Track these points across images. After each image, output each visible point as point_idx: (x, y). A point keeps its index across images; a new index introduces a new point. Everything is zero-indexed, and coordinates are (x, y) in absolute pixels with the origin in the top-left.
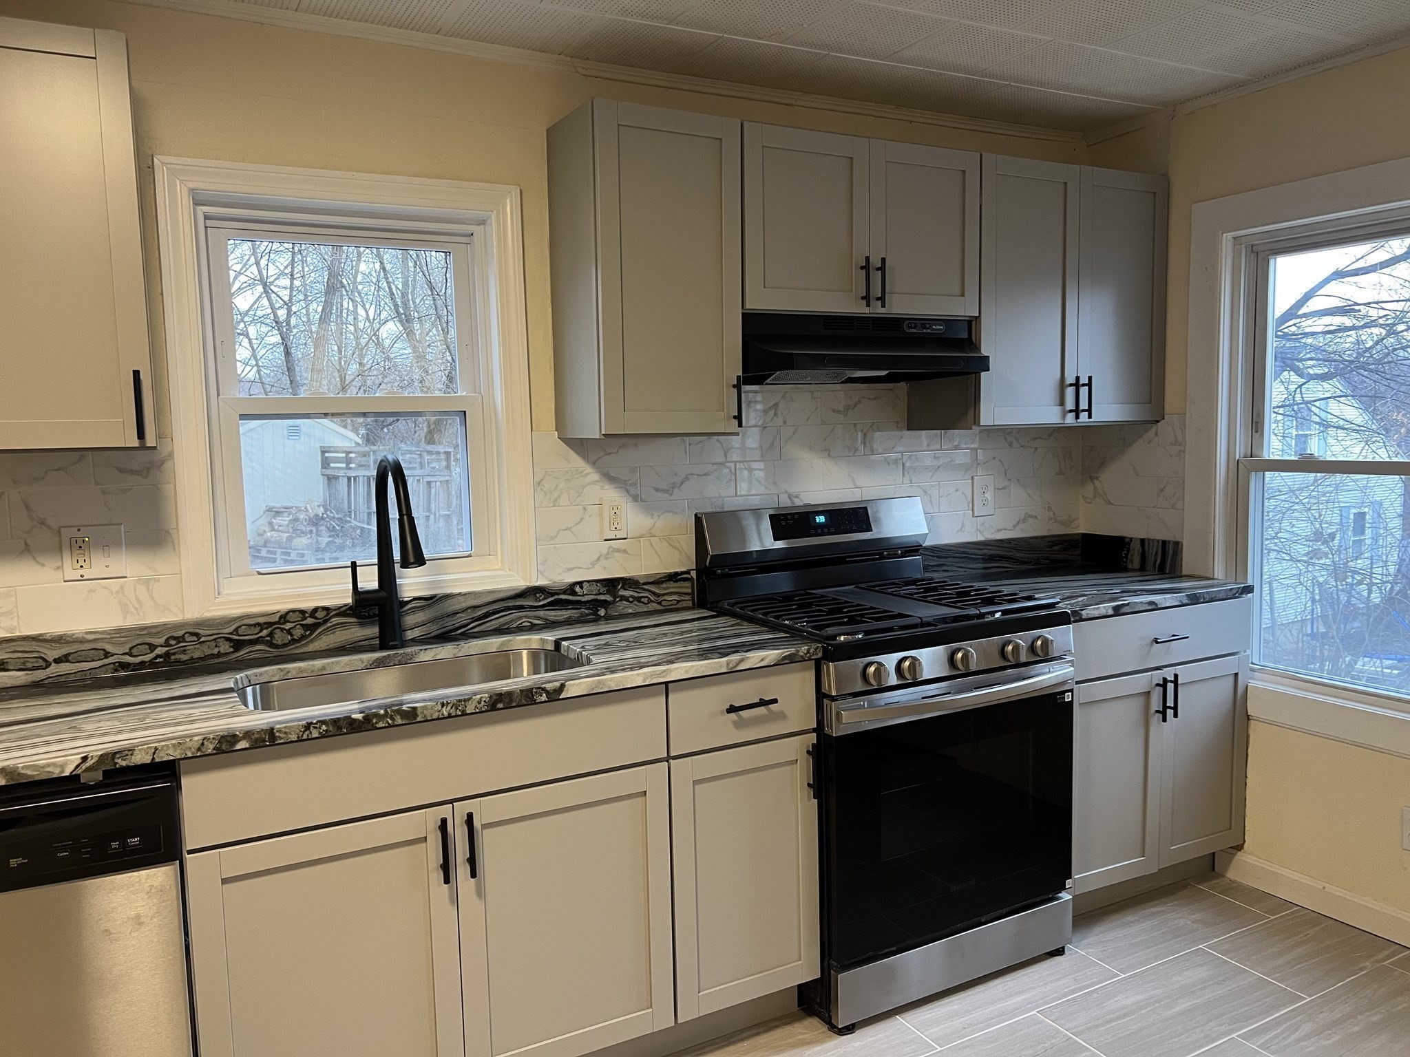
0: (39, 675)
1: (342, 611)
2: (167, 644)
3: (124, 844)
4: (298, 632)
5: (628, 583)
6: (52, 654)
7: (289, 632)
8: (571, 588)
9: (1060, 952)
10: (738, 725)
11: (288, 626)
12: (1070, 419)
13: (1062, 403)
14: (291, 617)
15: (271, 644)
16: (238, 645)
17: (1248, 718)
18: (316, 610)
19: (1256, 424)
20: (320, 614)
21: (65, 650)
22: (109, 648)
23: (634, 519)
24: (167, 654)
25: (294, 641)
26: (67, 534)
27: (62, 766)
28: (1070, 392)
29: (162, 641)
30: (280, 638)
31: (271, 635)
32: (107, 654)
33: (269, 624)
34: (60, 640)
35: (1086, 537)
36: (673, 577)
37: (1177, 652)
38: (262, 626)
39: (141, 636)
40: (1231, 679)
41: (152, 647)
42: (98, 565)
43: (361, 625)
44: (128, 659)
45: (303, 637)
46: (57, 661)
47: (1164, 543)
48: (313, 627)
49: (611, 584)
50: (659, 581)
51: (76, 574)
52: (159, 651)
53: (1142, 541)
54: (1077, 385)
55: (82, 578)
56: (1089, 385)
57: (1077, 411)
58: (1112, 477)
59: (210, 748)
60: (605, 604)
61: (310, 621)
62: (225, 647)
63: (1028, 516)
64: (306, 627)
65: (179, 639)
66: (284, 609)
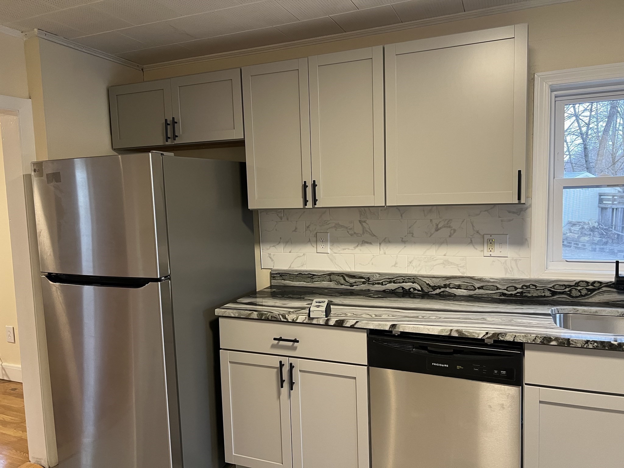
0: (472, 293)
1: (609, 285)
2: (522, 288)
3: (499, 372)
4: (584, 292)
6: (477, 285)
7: (579, 291)
11: (579, 288)
14: (581, 284)
15: (570, 295)
16: (554, 293)
18: (594, 282)
20: (597, 285)
21: (482, 284)
22: (499, 286)
24: (522, 293)
25: (581, 296)
26: (487, 237)
27: (479, 334)
29: (520, 286)
30: (574, 293)
31: (570, 291)
32: (498, 289)
33: (570, 286)
34: (480, 280)
38: (566, 286)
39: (512, 283)
41: (516, 288)
42: (498, 251)
43: (619, 293)
44: (506, 292)
45: (586, 295)
46: (479, 288)
48: (592, 291)
51: (488, 254)
52: (519, 290)
55: (491, 256)
59: (539, 341)
61: (591, 287)
62: (548, 293)
64: (588, 290)
65: (528, 287)
66: (578, 279)
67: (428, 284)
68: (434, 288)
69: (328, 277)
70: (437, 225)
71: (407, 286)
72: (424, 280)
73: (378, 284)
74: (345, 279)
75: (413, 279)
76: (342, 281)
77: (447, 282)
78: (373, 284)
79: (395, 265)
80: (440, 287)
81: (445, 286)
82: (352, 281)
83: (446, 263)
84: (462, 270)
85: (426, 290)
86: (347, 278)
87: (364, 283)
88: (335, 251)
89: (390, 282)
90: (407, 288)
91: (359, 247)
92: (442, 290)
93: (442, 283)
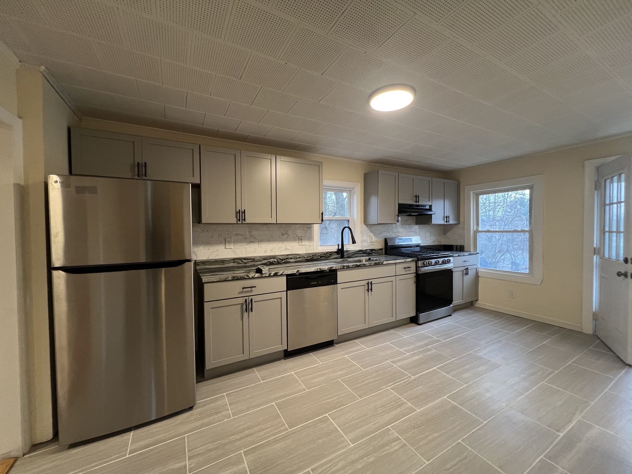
0: (296, 260)
1: (336, 252)
3: (332, 281)
4: (329, 255)
5: (374, 250)
7: (328, 255)
8: (366, 250)
9: (451, 315)
10: (405, 271)
12: (445, 223)
13: (444, 220)
14: (328, 253)
15: (325, 257)
16: (321, 257)
17: (479, 276)
18: (332, 252)
19: (478, 224)
21: (299, 256)
23: (374, 239)
25: (328, 257)
26: (300, 238)
28: (445, 218)
30: (327, 256)
32: (305, 257)
33: (325, 254)
34: (299, 255)
35: (444, 245)
36: (381, 249)
37: (467, 264)
39: (309, 255)
40: (476, 269)
41: (310, 257)
42: (304, 243)
43: (337, 255)
44: (307, 258)
46: (298, 258)
47: (461, 246)
48: (331, 255)
49: (372, 250)
50: (378, 250)
52: (311, 257)
53: (456, 245)
54: (447, 217)
55: (301, 245)
56: (449, 217)
57: (447, 222)
58: (449, 234)
59: (342, 268)
60: (371, 253)
61: (330, 253)
62: (319, 257)
63: (434, 241)
65: (314, 255)
67: (280, 259)
68: (282, 260)
69: (233, 261)
70: (282, 233)
71: (271, 260)
72: (278, 257)
73: (259, 261)
75: (274, 257)
76: (241, 262)
77: (287, 257)
78: (256, 262)
79: (265, 252)
82: (246, 261)
83: (286, 249)
84: (292, 251)
85: (279, 261)
86: (243, 260)
87: (252, 262)
88: (236, 247)
89: (264, 260)
92: (286, 260)
93: (285, 258)
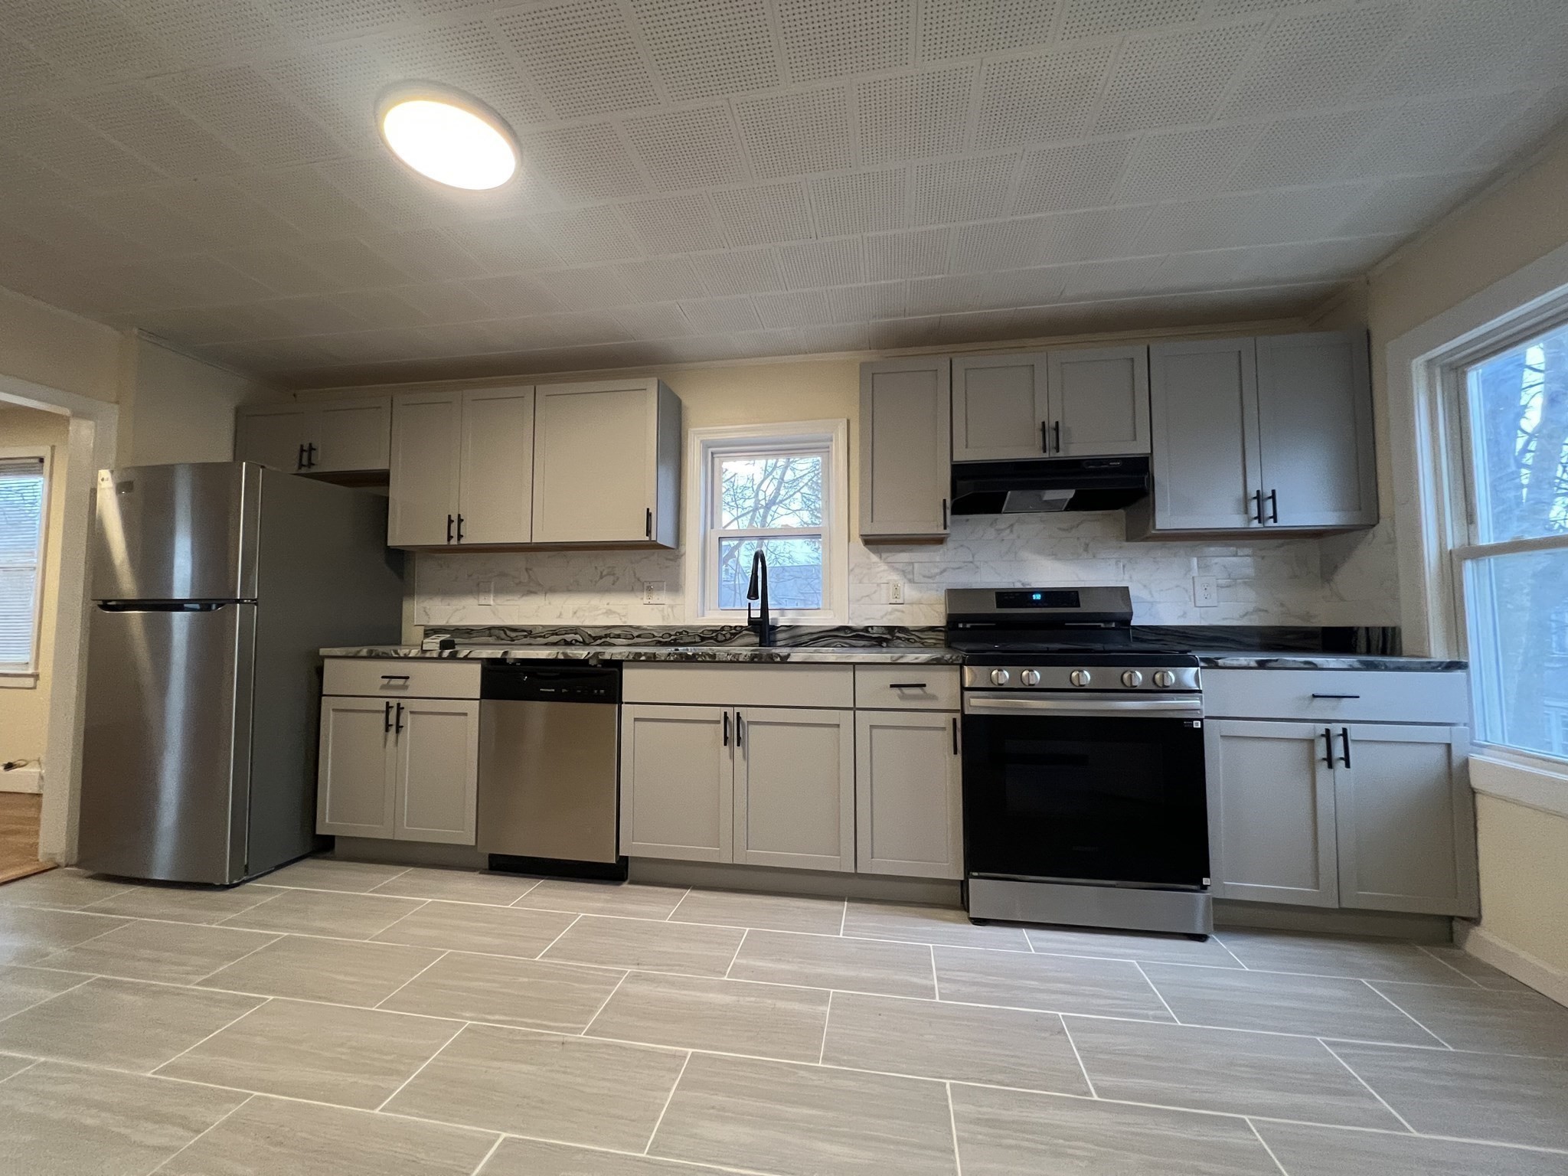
0: (631, 642)
1: (746, 629)
2: (676, 635)
3: (598, 692)
4: (728, 636)
5: (902, 629)
6: (636, 634)
7: (724, 635)
9: (1201, 938)
11: (724, 632)
14: (726, 629)
16: (703, 639)
17: (1473, 792)
18: (736, 627)
20: (738, 629)
21: (640, 632)
22: (656, 634)
23: (909, 592)
24: (675, 640)
25: (726, 639)
26: (646, 585)
27: (582, 655)
29: (673, 633)
30: (720, 638)
31: (717, 636)
33: (716, 631)
34: (638, 628)
35: (1325, 629)
36: (932, 629)
38: (713, 631)
39: (667, 630)
41: (670, 635)
42: (656, 598)
43: (755, 636)
45: (730, 639)
47: (1384, 629)
48: (734, 635)
50: (923, 630)
51: (647, 601)
52: (673, 637)
54: (1259, 497)
55: (649, 603)
56: (1273, 497)
57: (1259, 518)
59: (631, 657)
60: (886, 640)
61: (734, 631)
62: (697, 639)
64: (731, 634)
65: (681, 633)
66: (723, 624)
67: (590, 635)
68: (595, 638)
69: (488, 632)
70: (602, 573)
71: (569, 637)
72: (586, 630)
73: (540, 637)
74: (505, 633)
75: (575, 630)
76: (503, 635)
77: (608, 632)
78: (535, 637)
79: (560, 616)
80: (600, 638)
81: (606, 636)
82: (513, 634)
83: (609, 612)
84: (624, 619)
85: (587, 641)
86: (508, 632)
87: (525, 637)
88: (499, 601)
89: (553, 634)
90: (569, 640)
91: (524, 598)
92: (603, 640)
93: (603, 633)
